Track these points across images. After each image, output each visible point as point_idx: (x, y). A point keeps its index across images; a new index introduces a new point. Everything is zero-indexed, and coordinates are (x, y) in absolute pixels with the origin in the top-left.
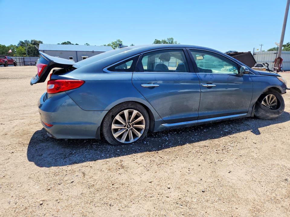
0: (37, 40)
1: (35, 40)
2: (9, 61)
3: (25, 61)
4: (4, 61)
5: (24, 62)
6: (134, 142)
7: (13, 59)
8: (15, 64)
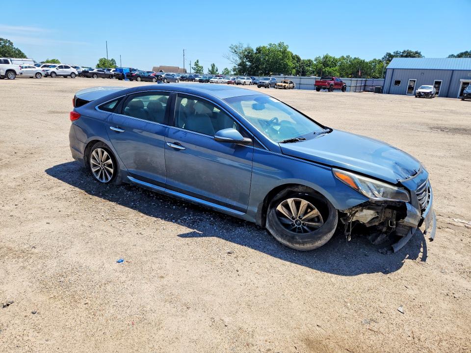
0: (412, 51)
1: (410, 50)
2: (336, 84)
3: (367, 84)
4: (329, 84)
5: (365, 86)
6: (105, 183)
7: (344, 81)
8: (344, 89)
